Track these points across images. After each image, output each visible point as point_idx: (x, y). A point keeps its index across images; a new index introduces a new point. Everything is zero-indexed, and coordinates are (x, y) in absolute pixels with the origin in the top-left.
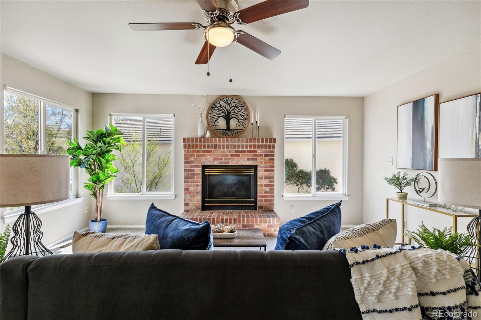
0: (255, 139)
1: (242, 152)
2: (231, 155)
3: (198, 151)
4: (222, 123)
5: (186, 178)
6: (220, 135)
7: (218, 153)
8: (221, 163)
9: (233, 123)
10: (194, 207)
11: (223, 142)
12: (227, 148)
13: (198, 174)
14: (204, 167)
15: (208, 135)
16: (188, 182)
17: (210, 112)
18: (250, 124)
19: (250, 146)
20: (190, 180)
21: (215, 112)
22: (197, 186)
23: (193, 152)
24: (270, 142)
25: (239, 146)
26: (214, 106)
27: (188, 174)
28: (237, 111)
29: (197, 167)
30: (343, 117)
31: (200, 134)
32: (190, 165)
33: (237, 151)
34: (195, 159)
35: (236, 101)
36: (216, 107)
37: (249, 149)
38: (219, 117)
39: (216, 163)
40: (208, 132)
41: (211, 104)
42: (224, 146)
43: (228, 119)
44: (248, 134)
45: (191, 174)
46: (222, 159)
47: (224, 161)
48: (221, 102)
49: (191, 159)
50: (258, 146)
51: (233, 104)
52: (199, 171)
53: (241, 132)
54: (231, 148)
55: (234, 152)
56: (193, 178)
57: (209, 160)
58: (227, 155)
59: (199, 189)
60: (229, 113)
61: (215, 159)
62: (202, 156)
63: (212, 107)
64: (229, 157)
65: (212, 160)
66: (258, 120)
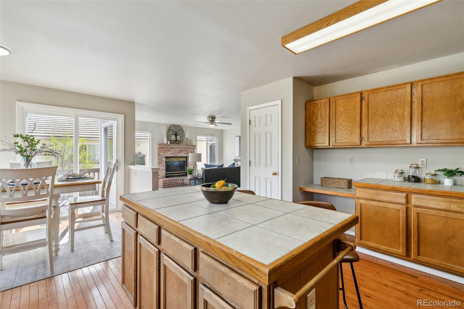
0: (188, 145)
1: (182, 150)
2: (178, 152)
3: (164, 150)
4: (173, 138)
5: (158, 163)
6: (173, 143)
7: (173, 151)
8: (174, 155)
9: (178, 137)
10: (163, 176)
11: (173, 146)
12: (177, 149)
13: (164, 161)
14: (166, 157)
15: (169, 143)
16: (160, 165)
17: (169, 132)
18: (185, 139)
19: (186, 148)
20: (161, 164)
21: (170, 132)
22: (164, 166)
23: (162, 150)
24: (193, 147)
25: (182, 148)
26: (170, 129)
27: (160, 161)
28: (179, 132)
29: (164, 157)
30: (216, 137)
31: (165, 142)
32: (160, 157)
33: (180, 150)
34: (163, 154)
35: (179, 128)
36: (171, 130)
37: (185, 149)
38: (172, 134)
39: (172, 156)
40: (169, 141)
41: (168, 128)
42: (176, 148)
43: (176, 136)
44: (184, 142)
45: (161, 161)
46: (174, 154)
47: (175, 154)
48: (173, 128)
49: (161, 154)
50: (189, 148)
51: (178, 129)
52: (164, 159)
53: (182, 142)
54: (179, 149)
55: (179, 150)
56: (162, 163)
57: (169, 154)
58: (176, 152)
59: (165, 168)
60: (176, 133)
61: (171, 154)
62: (165, 152)
63: (169, 130)
64: (177, 153)
65: (170, 154)
66: (188, 136)
